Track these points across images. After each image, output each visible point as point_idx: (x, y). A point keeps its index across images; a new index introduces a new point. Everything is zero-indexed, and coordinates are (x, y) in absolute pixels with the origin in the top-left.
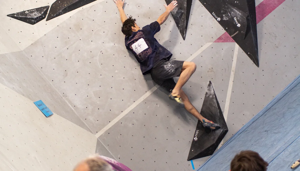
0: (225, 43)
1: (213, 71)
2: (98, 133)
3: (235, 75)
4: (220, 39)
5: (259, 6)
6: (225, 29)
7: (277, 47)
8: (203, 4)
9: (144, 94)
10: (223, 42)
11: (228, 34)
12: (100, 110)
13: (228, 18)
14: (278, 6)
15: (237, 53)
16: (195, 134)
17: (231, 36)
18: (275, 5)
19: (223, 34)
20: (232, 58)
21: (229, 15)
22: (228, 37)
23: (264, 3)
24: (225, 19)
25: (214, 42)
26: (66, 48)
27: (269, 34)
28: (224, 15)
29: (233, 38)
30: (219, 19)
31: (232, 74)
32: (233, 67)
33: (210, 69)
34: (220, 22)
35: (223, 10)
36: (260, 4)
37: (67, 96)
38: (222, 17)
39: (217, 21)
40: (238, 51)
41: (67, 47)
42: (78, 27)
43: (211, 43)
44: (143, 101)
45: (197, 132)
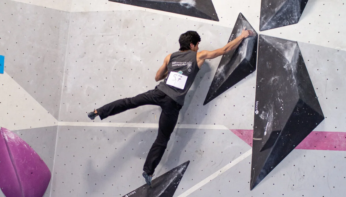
0: (241, 140)
1: (202, 155)
2: (62, 122)
3: (219, 176)
4: (239, 132)
5: (317, 133)
6: (254, 127)
7: (293, 189)
8: (256, 85)
9: (124, 122)
10: (239, 137)
11: (253, 133)
12: (80, 106)
13: (265, 118)
14: (340, 150)
15: (243, 159)
16: (131, 193)
17: (254, 139)
18: (338, 147)
19: (248, 130)
20: (234, 159)
21: (267, 116)
22: (249, 136)
23: (327, 135)
24: (262, 117)
25: (231, 130)
26: (102, 34)
27: (299, 169)
28: (263, 112)
29: (254, 141)
30: (257, 112)
31: (218, 173)
32: (224, 168)
33: (200, 151)
34: (255, 115)
35: (267, 106)
36: (322, 132)
37: (67, 74)
38: (260, 113)
39: (255, 113)
40: (246, 157)
41: (104, 34)
42: (127, 24)
43: (225, 128)
44: (117, 127)
45: (133, 193)
